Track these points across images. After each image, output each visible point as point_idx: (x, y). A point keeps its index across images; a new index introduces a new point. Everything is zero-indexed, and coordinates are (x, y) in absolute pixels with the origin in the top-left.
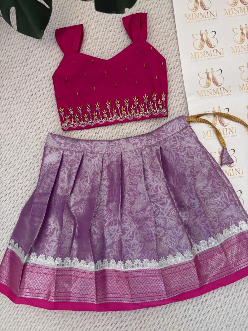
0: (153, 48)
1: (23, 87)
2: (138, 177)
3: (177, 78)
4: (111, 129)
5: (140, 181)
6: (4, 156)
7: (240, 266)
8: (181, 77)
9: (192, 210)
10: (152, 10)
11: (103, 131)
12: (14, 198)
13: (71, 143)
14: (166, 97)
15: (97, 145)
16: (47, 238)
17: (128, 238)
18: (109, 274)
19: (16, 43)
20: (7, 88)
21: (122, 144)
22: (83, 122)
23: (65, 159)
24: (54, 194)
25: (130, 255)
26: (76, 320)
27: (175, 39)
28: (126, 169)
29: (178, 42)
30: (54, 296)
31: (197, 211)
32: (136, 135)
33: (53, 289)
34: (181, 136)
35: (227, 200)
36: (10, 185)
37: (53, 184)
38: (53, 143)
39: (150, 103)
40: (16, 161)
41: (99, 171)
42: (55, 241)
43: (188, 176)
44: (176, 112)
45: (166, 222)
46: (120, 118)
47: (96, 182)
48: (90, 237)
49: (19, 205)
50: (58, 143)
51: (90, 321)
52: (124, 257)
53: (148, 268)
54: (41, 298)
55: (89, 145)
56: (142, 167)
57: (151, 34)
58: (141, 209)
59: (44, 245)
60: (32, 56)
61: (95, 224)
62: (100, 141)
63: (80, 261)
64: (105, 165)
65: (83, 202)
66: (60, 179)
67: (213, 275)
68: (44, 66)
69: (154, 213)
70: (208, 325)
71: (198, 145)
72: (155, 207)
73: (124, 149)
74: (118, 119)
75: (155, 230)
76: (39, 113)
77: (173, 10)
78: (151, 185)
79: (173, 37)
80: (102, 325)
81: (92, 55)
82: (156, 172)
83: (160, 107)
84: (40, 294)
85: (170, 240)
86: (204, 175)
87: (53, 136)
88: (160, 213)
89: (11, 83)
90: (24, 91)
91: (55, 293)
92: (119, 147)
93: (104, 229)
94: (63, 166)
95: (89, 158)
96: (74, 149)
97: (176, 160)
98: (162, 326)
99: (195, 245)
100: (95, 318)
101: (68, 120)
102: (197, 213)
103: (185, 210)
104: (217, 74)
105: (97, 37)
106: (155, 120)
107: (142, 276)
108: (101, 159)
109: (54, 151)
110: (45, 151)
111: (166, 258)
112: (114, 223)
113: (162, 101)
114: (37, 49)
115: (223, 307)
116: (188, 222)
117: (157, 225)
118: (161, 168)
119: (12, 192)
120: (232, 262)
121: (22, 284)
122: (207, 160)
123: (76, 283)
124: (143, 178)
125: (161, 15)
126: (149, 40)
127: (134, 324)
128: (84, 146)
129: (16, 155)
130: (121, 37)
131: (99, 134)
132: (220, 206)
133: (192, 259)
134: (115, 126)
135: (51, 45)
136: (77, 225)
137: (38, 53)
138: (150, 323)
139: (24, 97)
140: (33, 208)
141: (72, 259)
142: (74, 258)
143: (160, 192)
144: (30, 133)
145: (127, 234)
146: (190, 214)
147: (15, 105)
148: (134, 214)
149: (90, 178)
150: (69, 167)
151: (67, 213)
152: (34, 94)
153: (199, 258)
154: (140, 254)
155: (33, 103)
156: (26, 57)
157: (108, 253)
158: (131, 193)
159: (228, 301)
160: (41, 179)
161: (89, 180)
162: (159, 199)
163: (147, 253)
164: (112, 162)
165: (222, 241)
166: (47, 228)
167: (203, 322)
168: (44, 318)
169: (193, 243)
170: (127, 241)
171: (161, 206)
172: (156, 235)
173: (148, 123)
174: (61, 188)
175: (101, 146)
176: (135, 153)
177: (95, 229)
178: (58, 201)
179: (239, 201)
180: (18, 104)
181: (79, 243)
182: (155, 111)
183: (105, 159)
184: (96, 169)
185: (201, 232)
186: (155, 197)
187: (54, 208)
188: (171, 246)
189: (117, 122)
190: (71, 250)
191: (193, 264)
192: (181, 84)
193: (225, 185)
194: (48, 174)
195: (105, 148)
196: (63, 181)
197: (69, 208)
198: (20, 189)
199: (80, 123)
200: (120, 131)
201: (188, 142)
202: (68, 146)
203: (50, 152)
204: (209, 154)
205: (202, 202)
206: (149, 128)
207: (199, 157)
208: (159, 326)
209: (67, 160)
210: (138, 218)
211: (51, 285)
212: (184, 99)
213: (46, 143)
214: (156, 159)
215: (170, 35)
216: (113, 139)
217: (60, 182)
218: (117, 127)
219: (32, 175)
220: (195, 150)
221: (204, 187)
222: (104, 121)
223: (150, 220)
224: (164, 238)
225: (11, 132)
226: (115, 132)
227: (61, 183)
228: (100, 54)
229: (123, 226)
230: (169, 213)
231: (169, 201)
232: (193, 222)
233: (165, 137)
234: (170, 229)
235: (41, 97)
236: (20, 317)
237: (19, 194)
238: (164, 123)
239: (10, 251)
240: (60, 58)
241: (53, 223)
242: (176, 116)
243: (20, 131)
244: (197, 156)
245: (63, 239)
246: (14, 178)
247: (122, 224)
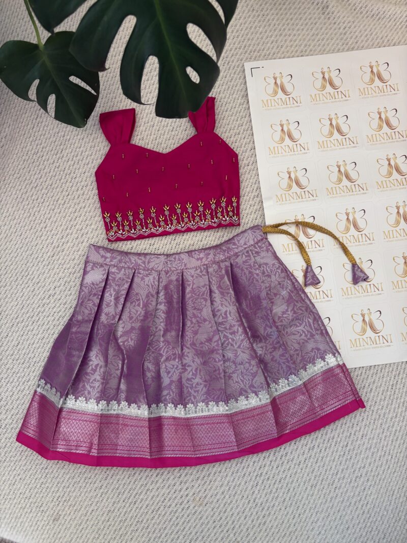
0: (223, 141)
1: (56, 185)
2: (202, 300)
3: (252, 178)
4: (170, 240)
5: (205, 305)
6: (30, 273)
7: (326, 409)
8: (257, 177)
9: (269, 342)
10: (221, 92)
11: (159, 242)
12: (44, 327)
13: (119, 258)
14: (238, 202)
15: (152, 260)
16: (88, 377)
17: (190, 376)
18: (165, 422)
19: (49, 128)
20: (35, 185)
21: (183, 259)
22: (135, 230)
23: (112, 277)
24: (97, 322)
25: (192, 398)
26: (124, 482)
27: (250, 129)
28: (188, 290)
29: (253, 133)
30: (97, 448)
31: (275, 343)
32: (200, 248)
33: (96, 440)
34: (256, 250)
35: (312, 329)
36: (38, 310)
37: (96, 308)
38: (95, 257)
39: (218, 209)
40: (47, 280)
41: (154, 293)
42: (98, 381)
43: (263, 299)
44: (251, 220)
45: (236, 356)
46: (182, 227)
47: (150, 306)
48: (143, 375)
49: (50, 336)
50: (102, 256)
51: (140, 484)
52: (185, 400)
53: (214, 413)
54: (81, 452)
55: (141, 259)
56: (208, 287)
57: (221, 121)
58: (206, 339)
59: (84, 385)
60: (69, 146)
61: (148, 358)
62: (155, 254)
63: (129, 405)
64: (162, 285)
65: (134, 331)
66: (104, 303)
67: (294, 421)
68: (85, 158)
69: (222, 345)
70: (289, 485)
71: (275, 262)
72: (223, 338)
73: (185, 265)
74: (179, 228)
75: (223, 365)
76: (78, 219)
77: (247, 95)
78: (219, 310)
79: (247, 127)
80: (156, 488)
81: (146, 147)
82: (225, 294)
83: (231, 214)
84: (79, 446)
85: (242, 378)
86: (283, 299)
87: (97, 248)
88: (230, 345)
89: (41, 180)
90: (58, 190)
91: (98, 445)
92: (180, 263)
93: (159, 365)
94: (108, 287)
95: (141, 275)
96: (123, 264)
97: (249, 280)
98: (232, 487)
99: (273, 385)
100: (148, 479)
101: (115, 229)
102: (276, 344)
103: (261, 341)
104: (300, 174)
105: (152, 123)
106: (224, 230)
107: (207, 424)
108: (157, 278)
109: (97, 267)
110: (85, 267)
111: (237, 400)
112: (173, 357)
113: (233, 207)
114: (76, 137)
115: (307, 461)
116: (264, 356)
117: (225, 360)
118: (231, 289)
119: (41, 320)
120: (317, 405)
121: (56, 434)
122: (287, 279)
123: (125, 433)
124: (209, 301)
125: (233, 100)
126: (218, 130)
127: (197, 485)
128: (135, 260)
129: (46, 272)
130: (182, 125)
131: (155, 246)
132: (303, 337)
133: (269, 401)
134: (174, 237)
135: (94, 132)
136: (126, 361)
137: (77, 142)
138: (216, 483)
139: (58, 197)
140: (70, 338)
141: (119, 403)
142: (123, 402)
143: (230, 318)
144: (65, 244)
145: (188, 371)
146: (266, 347)
147: (46, 208)
148: (198, 345)
149: (143, 302)
150: (117, 288)
151: (113, 344)
152: (71, 194)
153: (278, 401)
154: (205, 396)
155: (69, 205)
156: (62, 147)
157: (164, 396)
158: (194, 320)
159: (313, 454)
160: (80, 302)
161: (141, 304)
162: (228, 328)
163: (213, 394)
164: (170, 282)
165: (306, 379)
166: (87, 364)
167: (282, 481)
168: (81, 482)
169: (270, 382)
170: (188, 379)
171: (230, 336)
172: (225, 372)
173: (216, 234)
174: (106, 314)
175: (157, 261)
176: (199, 270)
177: (149, 365)
178: (103, 330)
179: (326, 330)
180: (50, 207)
181: (129, 384)
182: (224, 219)
183: (161, 278)
184: (151, 290)
185: (280, 368)
186: (224, 325)
187: (96, 339)
188: (242, 386)
189: (177, 231)
190: (118, 392)
191: (270, 408)
192: (256, 186)
193: (308, 310)
194: (90, 296)
195: (162, 264)
196: (108, 305)
197: (116, 339)
198: (51, 315)
199: (130, 232)
200: (182, 243)
201: (265, 258)
202: (115, 260)
203: (92, 269)
204: (290, 272)
205: (280, 332)
206: (217, 240)
207: (277, 275)
208: (228, 488)
209: (114, 279)
210: (202, 351)
211: (93, 435)
212: (260, 204)
213: (87, 257)
214: (226, 278)
215: (244, 124)
216: (172, 252)
217: (104, 306)
218: (177, 238)
219: (68, 297)
220: (272, 267)
221: (284, 313)
222: (161, 230)
223: (217, 353)
224: (234, 376)
225: (40, 242)
226: (175, 243)
227: (105, 308)
228: (156, 145)
229: (184, 362)
230: (241, 344)
231: (240, 330)
232: (270, 356)
233: (236, 251)
234: (242, 363)
235: (80, 197)
236: (49, 481)
237: (50, 322)
238: (235, 234)
239: (39, 394)
240: (105, 148)
241: (95, 358)
242: (250, 225)
243: (52, 241)
244: (275, 275)
245: (109, 378)
246: (44, 302)
247: (183, 359)
